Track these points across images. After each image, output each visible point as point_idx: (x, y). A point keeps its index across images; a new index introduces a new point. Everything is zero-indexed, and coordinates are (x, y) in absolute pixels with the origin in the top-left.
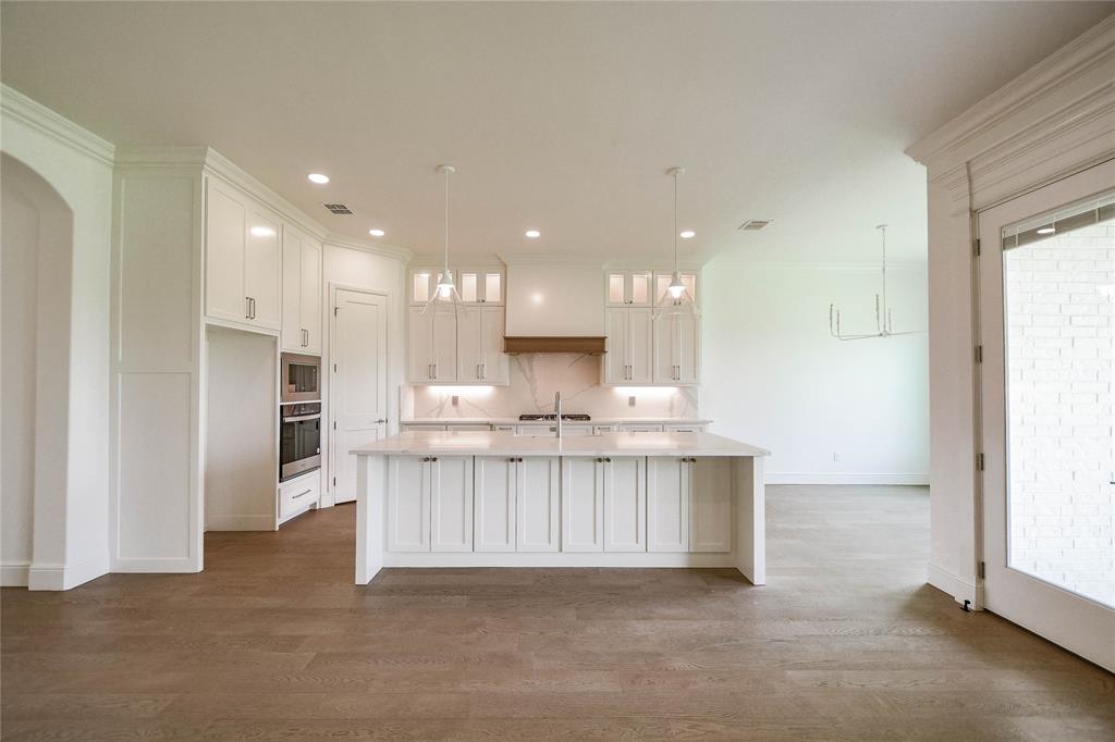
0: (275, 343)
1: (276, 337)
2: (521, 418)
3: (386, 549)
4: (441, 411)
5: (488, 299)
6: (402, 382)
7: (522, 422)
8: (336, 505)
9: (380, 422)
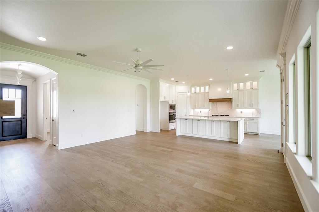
1: (169, 102)
2: (212, 115)
3: (181, 132)
4: (198, 114)
9: (186, 115)
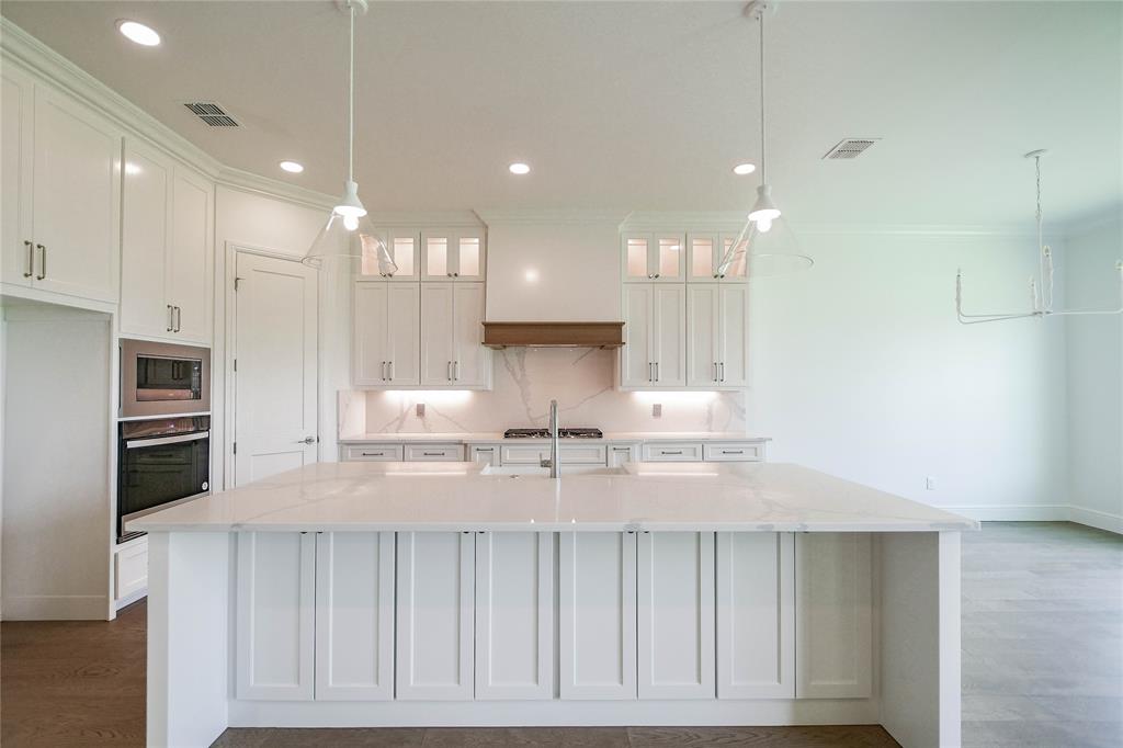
0: (109, 323)
1: (111, 315)
2: (507, 435)
4: (402, 422)
5: (462, 272)
6: (344, 384)
7: (508, 440)
9: (309, 441)
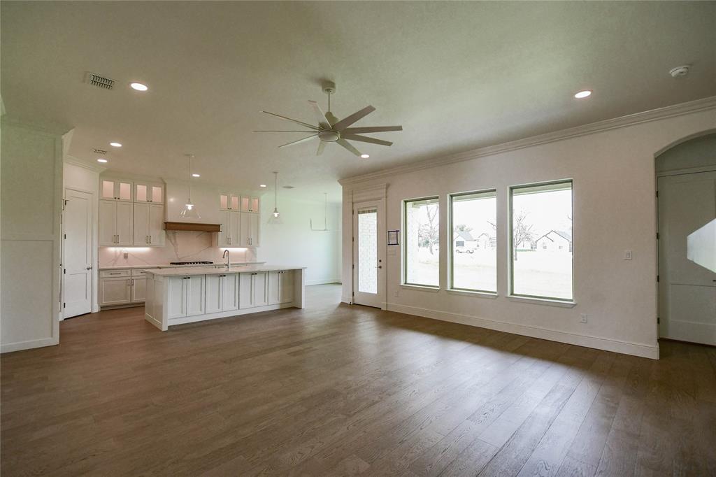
2: (172, 264)
5: (154, 200)
8: (65, 319)
9: (88, 269)
